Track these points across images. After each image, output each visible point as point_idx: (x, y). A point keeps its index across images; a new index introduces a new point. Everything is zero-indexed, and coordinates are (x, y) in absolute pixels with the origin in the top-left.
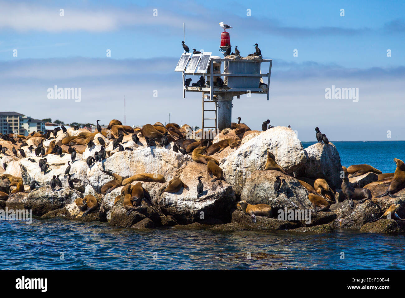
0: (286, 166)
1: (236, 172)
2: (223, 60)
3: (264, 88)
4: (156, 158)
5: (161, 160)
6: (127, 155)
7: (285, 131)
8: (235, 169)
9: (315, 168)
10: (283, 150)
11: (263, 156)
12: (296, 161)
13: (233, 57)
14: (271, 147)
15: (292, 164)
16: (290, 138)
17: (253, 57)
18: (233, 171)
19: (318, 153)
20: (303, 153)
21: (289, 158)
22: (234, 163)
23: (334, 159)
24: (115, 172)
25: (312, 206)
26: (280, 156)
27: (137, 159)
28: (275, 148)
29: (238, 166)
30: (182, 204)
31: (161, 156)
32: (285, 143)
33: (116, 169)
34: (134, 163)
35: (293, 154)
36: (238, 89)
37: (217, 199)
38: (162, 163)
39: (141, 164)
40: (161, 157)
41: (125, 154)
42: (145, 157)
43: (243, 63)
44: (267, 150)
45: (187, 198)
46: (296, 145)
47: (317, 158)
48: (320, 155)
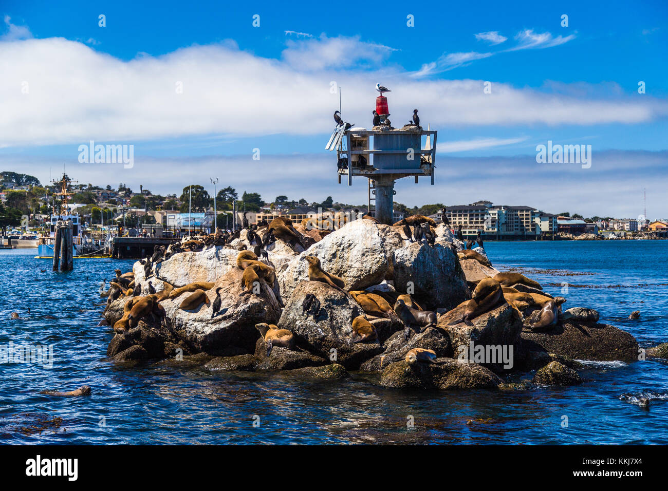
0: (358, 274)
1: (297, 282)
2: (371, 133)
3: (426, 169)
4: (221, 262)
5: (227, 264)
6: (188, 258)
7: (365, 226)
8: (297, 278)
9: (405, 277)
10: (356, 252)
11: (330, 261)
12: (371, 268)
13: (379, 128)
14: (341, 248)
15: (366, 273)
16: (368, 235)
17: (408, 128)
18: (293, 281)
19: (409, 257)
20: (382, 257)
21: (362, 263)
22: (296, 270)
23: (443, 265)
24: (171, 279)
25: (351, 335)
26: (352, 261)
27: (198, 263)
28: (347, 250)
29: (300, 274)
30: (193, 326)
31: (227, 258)
32: (360, 243)
33: (172, 276)
34: (195, 269)
35: (369, 258)
36: (387, 170)
37: (236, 321)
38: (228, 268)
39: (203, 269)
40: (227, 260)
41: (185, 256)
42: (209, 260)
43: (395, 136)
44: (336, 252)
45: (200, 319)
46: (374, 245)
47: (408, 264)
48: (413, 260)
